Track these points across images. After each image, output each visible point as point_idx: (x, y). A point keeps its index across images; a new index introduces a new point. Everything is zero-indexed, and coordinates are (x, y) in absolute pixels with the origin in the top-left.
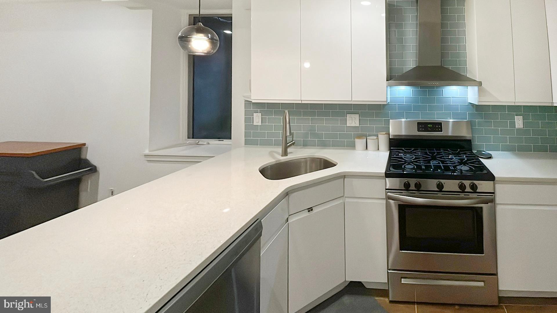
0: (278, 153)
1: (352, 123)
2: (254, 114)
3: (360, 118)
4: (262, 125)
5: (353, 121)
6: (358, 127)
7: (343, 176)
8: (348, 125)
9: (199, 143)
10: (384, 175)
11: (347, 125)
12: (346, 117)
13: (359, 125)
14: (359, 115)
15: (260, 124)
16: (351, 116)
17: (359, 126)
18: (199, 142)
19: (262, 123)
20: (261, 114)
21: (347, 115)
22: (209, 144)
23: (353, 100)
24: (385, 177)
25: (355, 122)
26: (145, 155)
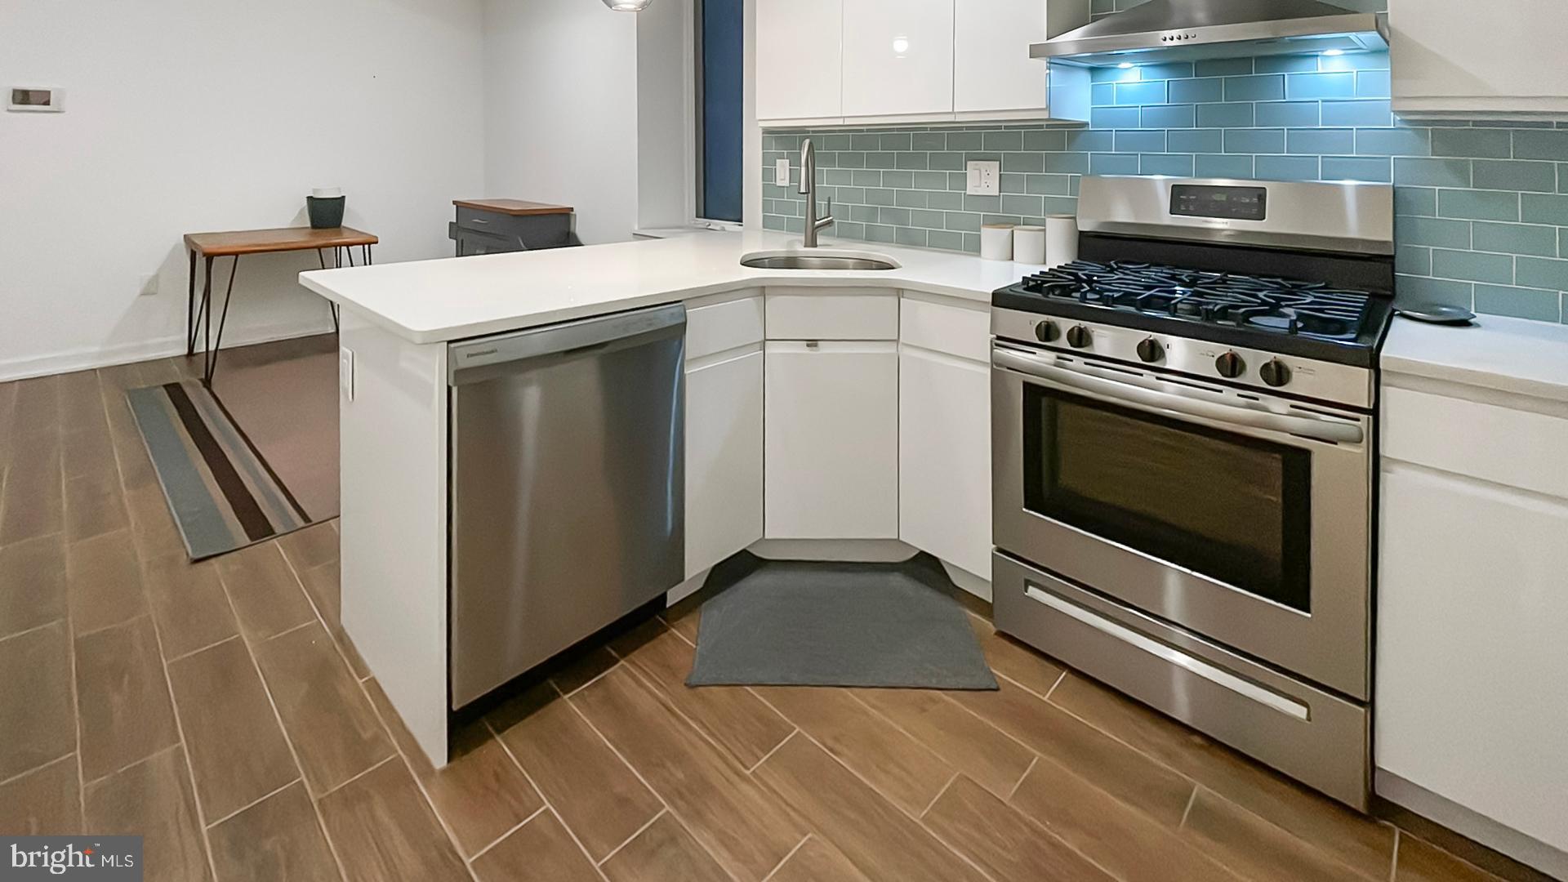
0: (800, 241)
1: (980, 186)
2: (778, 160)
3: (1002, 173)
4: (790, 186)
5: (982, 179)
6: (996, 196)
7: (899, 292)
8: (968, 193)
9: (710, 227)
10: (990, 300)
11: (966, 190)
12: (966, 170)
13: (1000, 192)
14: (998, 163)
15: (786, 183)
16: (977, 167)
17: (997, 194)
18: (709, 225)
19: (790, 182)
20: (788, 161)
21: (969, 163)
22: (725, 230)
23: (955, 110)
24: (990, 304)
25: (988, 182)
26: (634, 234)
